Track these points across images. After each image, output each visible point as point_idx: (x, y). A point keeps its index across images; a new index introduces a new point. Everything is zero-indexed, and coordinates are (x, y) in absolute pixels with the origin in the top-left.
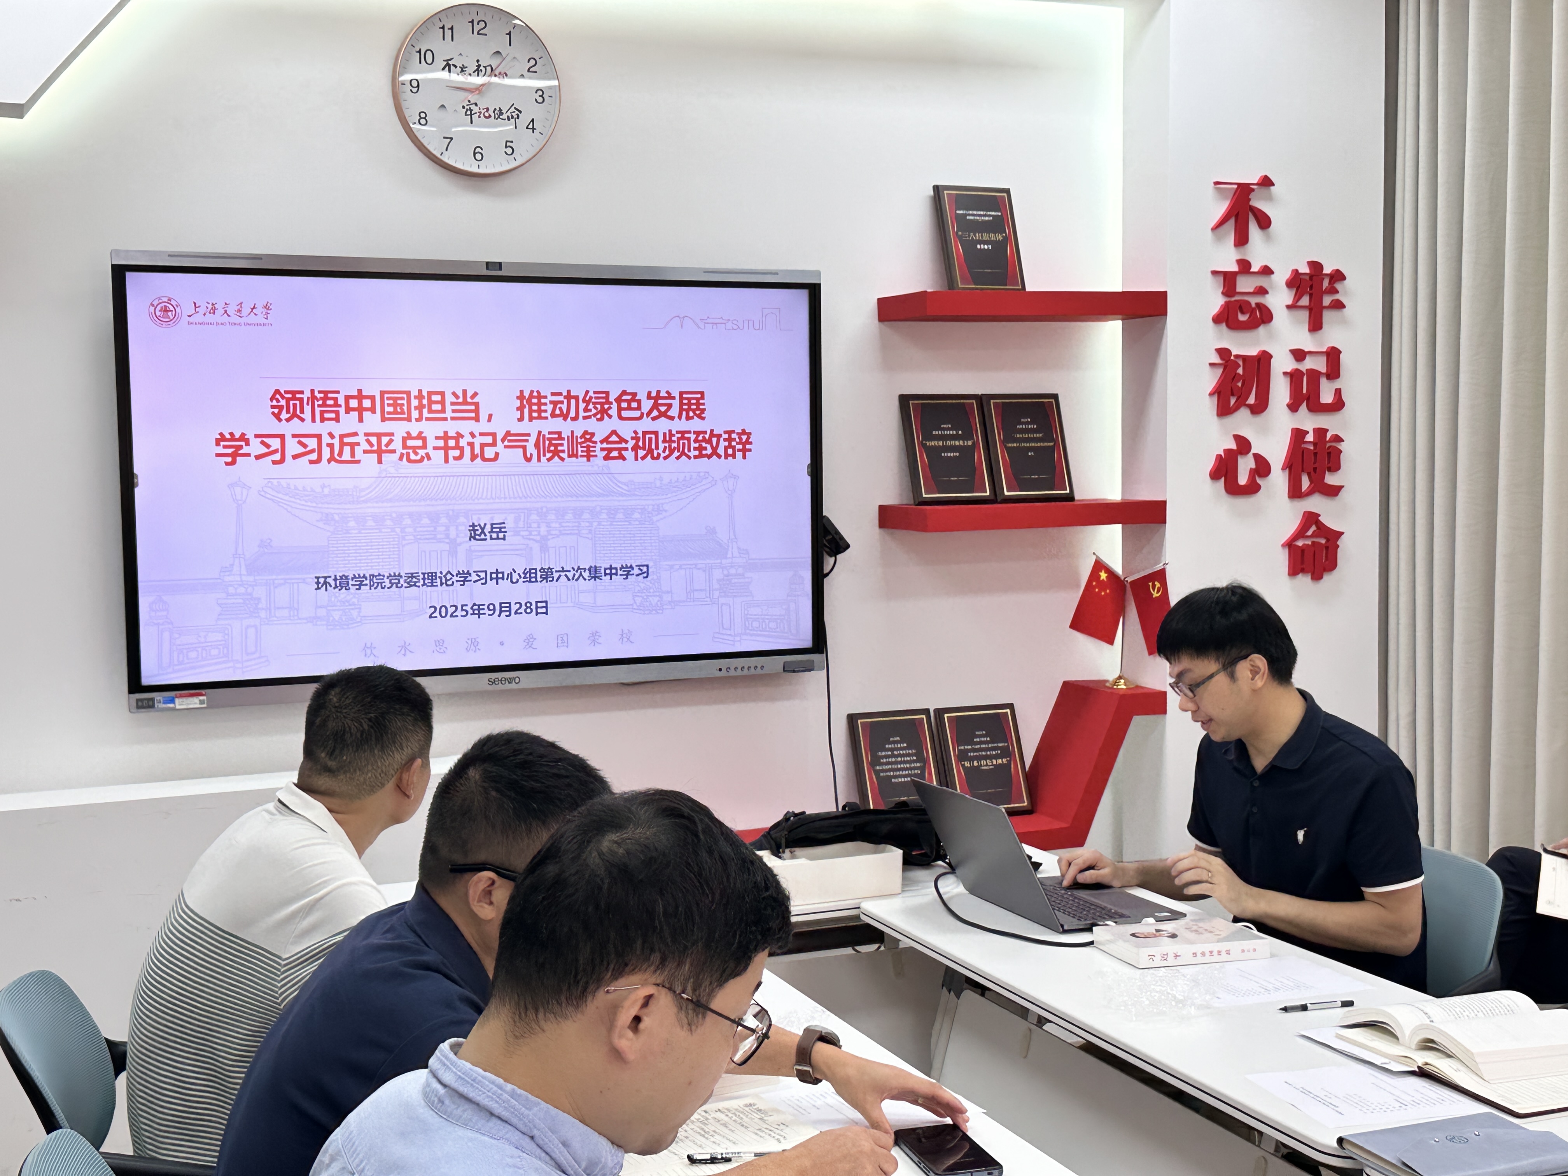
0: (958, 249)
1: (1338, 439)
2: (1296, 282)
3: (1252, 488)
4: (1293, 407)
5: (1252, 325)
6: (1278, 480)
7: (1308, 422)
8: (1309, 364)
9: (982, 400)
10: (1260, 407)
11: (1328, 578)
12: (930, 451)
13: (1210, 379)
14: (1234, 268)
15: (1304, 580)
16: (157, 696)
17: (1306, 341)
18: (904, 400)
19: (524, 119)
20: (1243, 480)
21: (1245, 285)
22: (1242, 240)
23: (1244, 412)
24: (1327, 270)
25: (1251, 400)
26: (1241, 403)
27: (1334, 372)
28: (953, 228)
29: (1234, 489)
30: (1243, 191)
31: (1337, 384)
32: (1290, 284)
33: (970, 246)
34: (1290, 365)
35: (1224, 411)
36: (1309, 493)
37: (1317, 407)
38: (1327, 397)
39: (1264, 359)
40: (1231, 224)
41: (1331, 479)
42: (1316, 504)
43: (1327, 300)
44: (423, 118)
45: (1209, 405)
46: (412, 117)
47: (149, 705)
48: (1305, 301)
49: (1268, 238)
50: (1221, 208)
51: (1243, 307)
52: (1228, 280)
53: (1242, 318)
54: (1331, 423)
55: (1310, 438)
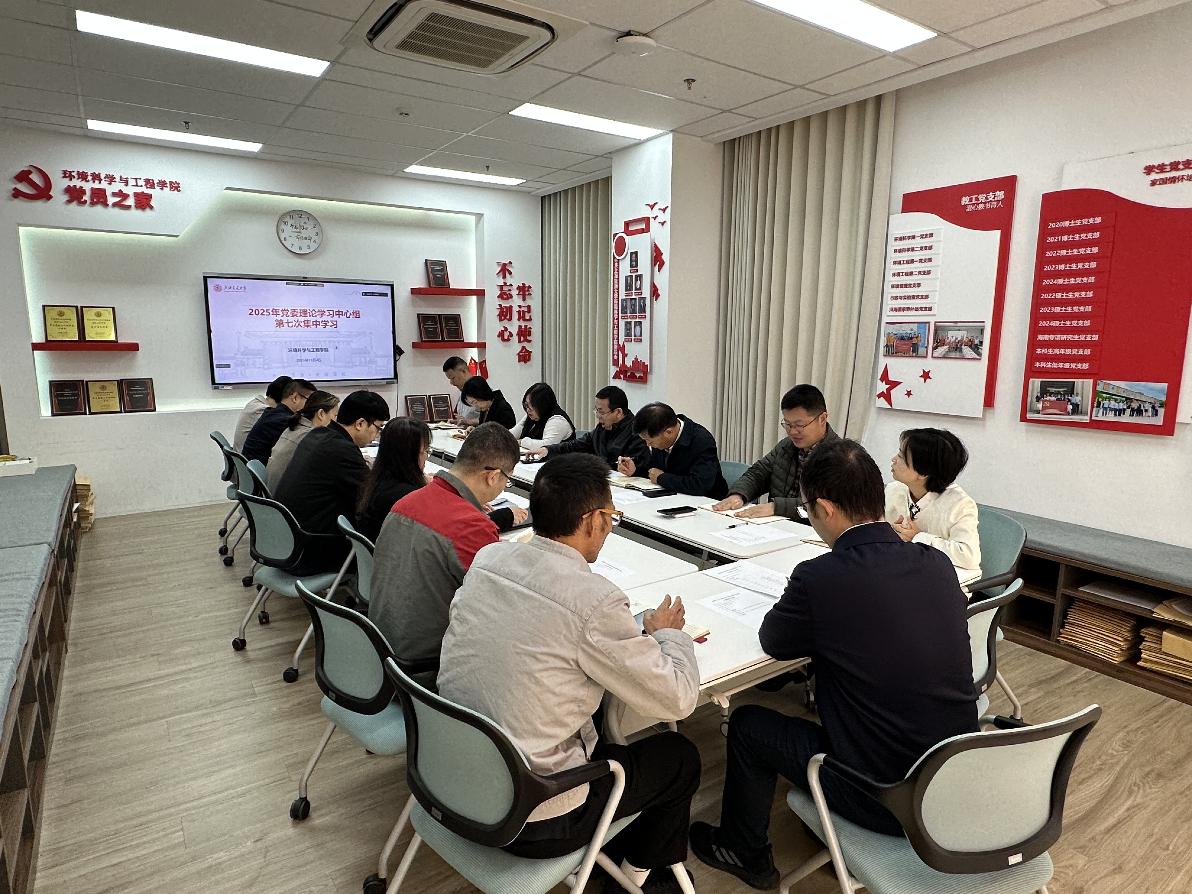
0: (431, 276)
1: (530, 328)
2: (519, 288)
3: (508, 340)
4: (519, 320)
5: (507, 299)
6: (515, 338)
7: (523, 324)
8: (523, 309)
9: (440, 315)
10: (510, 320)
11: (528, 363)
12: (425, 328)
13: (497, 312)
14: (503, 284)
15: (522, 363)
16: (220, 386)
17: (522, 303)
18: (418, 315)
19: (313, 240)
20: (506, 338)
21: (505, 289)
22: (504, 277)
23: (506, 320)
24: (527, 285)
25: (508, 317)
26: (505, 318)
27: (529, 311)
28: (430, 271)
29: (503, 340)
30: (504, 265)
31: (530, 314)
32: (517, 289)
33: (434, 276)
34: (518, 309)
35: (501, 320)
36: (523, 341)
37: (525, 320)
38: (527, 317)
39: (511, 307)
40: (502, 273)
41: (528, 338)
42: (525, 344)
43: (527, 293)
44: (285, 239)
45: (497, 319)
46: (282, 239)
47: (217, 388)
48: (521, 293)
49: (511, 277)
50: (499, 269)
51: (505, 294)
52: (501, 287)
53: (505, 297)
54: (529, 324)
55: (523, 327)
